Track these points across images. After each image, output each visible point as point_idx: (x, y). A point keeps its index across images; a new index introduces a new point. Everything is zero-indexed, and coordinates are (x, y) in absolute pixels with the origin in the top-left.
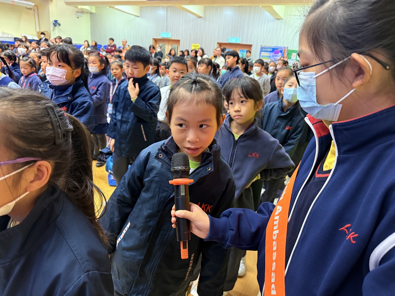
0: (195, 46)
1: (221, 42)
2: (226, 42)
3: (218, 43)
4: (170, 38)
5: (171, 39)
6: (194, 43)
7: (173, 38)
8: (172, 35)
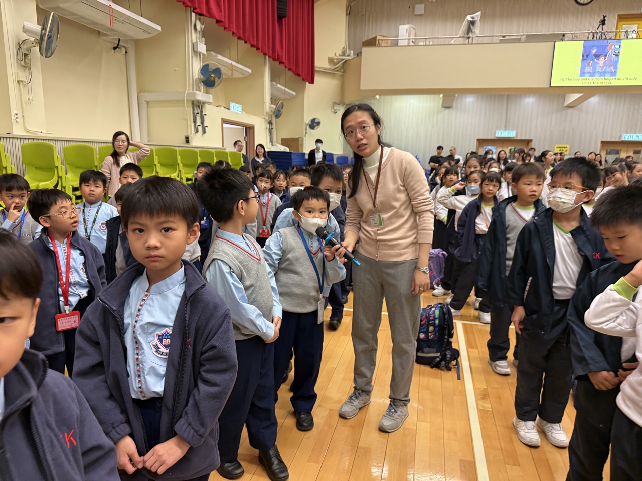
0: (559, 148)
1: (609, 140)
2: (617, 140)
3: (602, 142)
4: (513, 137)
5: (515, 138)
6: (558, 144)
7: (519, 138)
8: (517, 134)
